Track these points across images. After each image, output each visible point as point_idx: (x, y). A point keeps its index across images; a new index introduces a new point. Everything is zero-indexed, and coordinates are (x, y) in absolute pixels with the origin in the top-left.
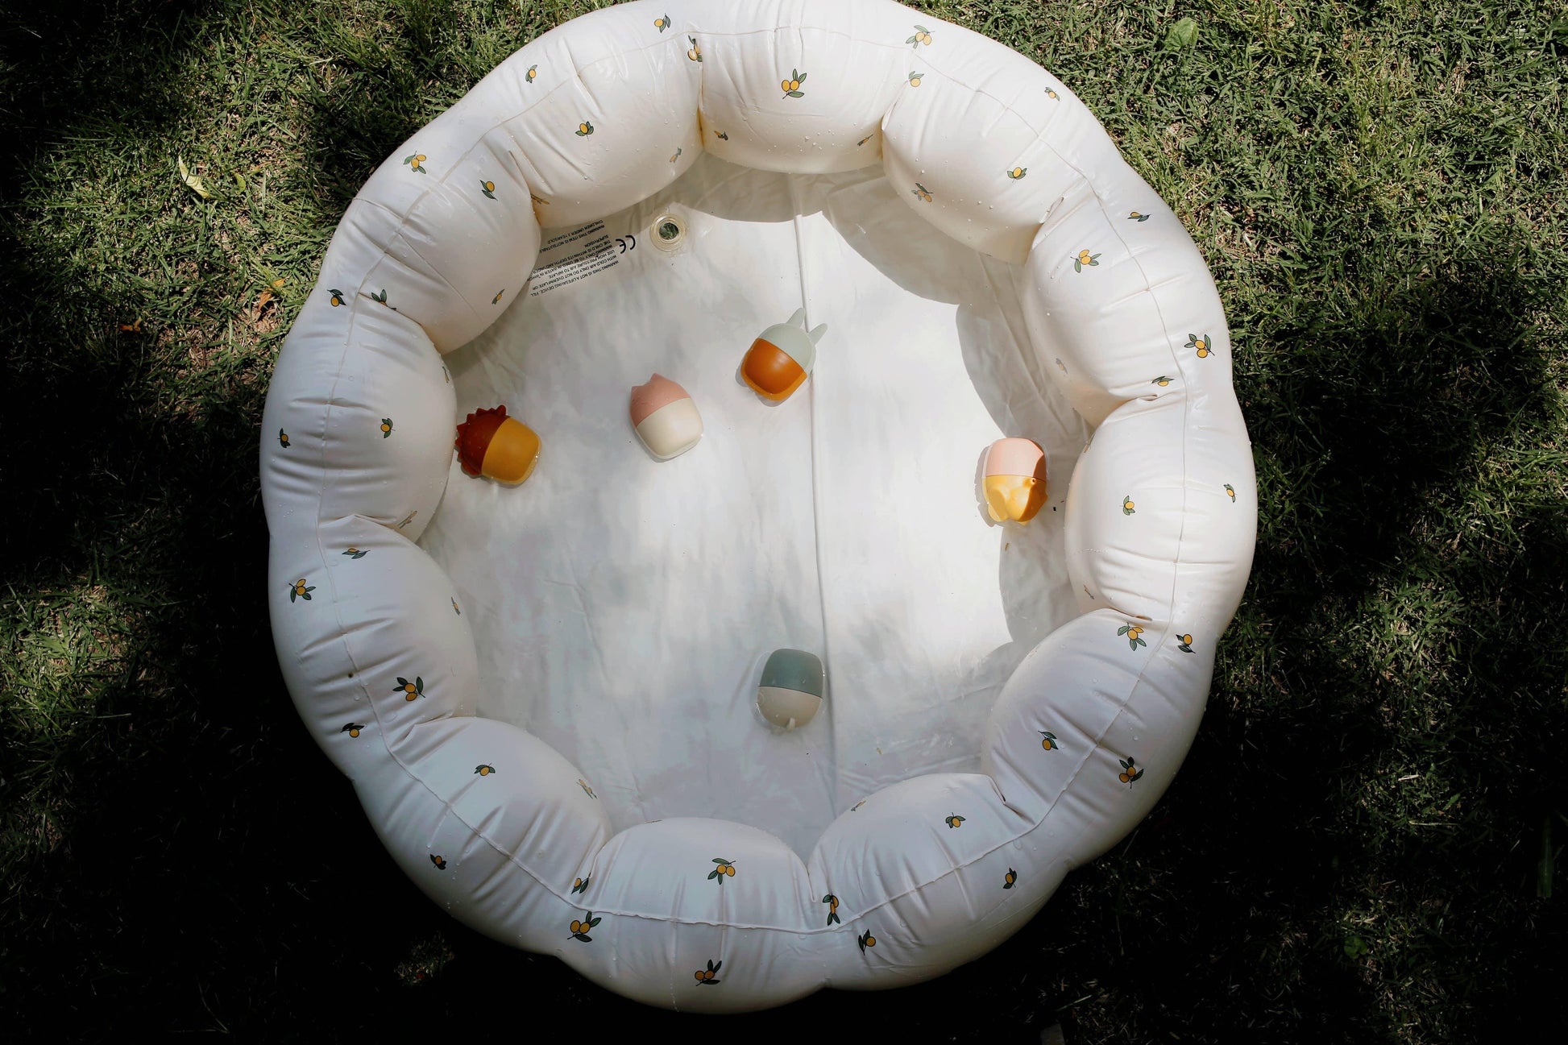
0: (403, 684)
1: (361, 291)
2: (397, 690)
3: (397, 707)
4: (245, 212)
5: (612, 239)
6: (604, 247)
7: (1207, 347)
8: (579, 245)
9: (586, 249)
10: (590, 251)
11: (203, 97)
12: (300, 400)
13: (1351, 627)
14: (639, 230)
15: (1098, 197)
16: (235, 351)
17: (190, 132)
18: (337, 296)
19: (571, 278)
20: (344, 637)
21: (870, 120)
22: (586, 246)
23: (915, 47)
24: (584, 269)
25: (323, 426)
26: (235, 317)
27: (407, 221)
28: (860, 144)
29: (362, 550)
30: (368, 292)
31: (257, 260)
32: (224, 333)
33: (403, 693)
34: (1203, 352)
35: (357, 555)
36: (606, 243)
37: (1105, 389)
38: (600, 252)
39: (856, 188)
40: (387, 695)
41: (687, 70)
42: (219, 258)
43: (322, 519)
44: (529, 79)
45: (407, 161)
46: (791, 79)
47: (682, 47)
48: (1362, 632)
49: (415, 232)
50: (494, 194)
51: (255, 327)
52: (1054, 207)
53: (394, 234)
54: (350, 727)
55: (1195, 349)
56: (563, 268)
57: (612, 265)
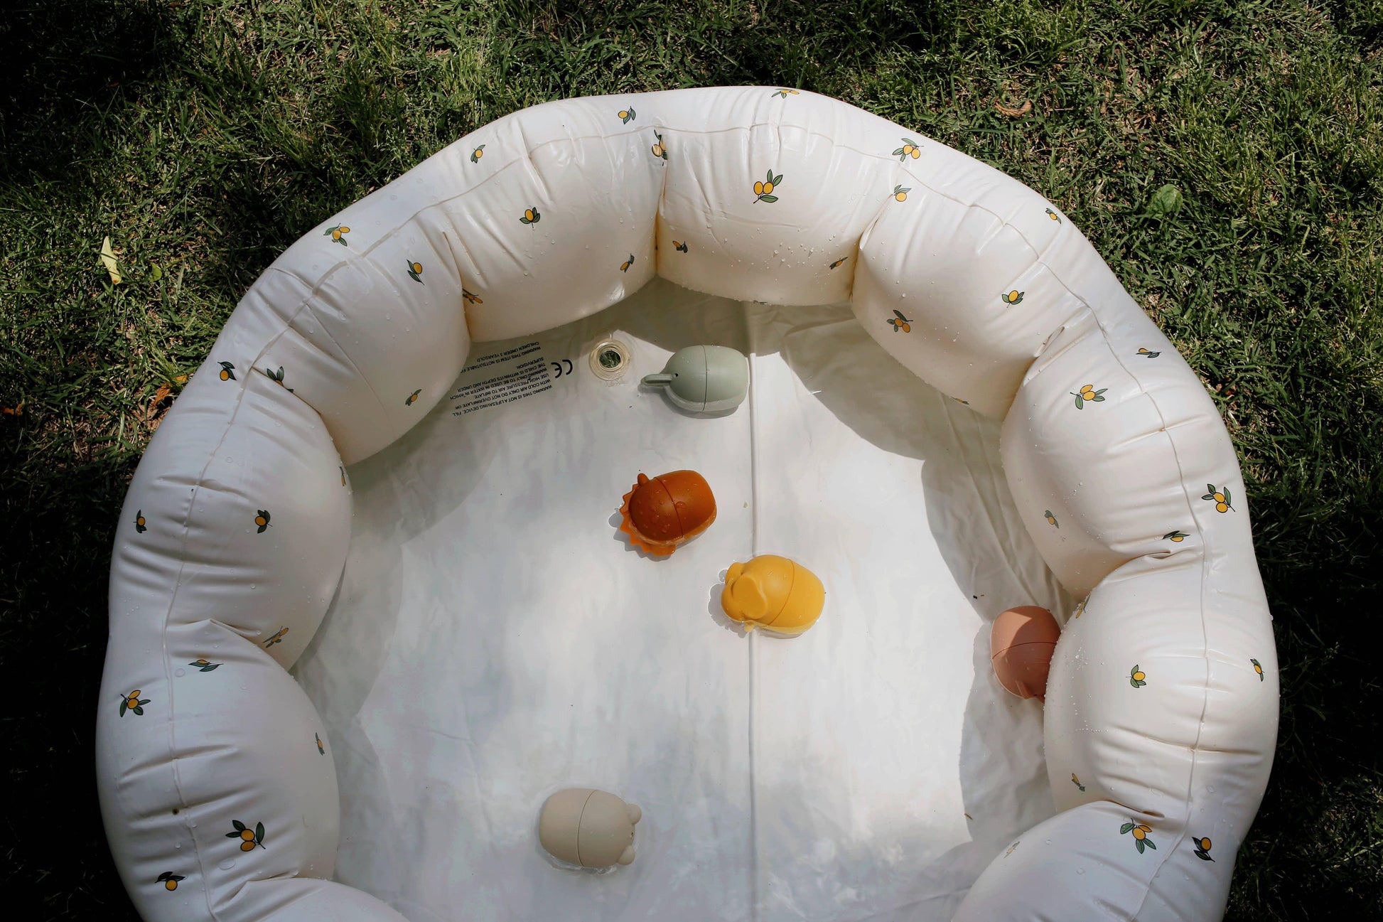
0: (239, 829)
1: (256, 366)
2: (231, 835)
3: (231, 855)
4: (157, 304)
5: (547, 362)
6: (538, 369)
7: (1227, 501)
8: (510, 366)
9: (518, 371)
10: (522, 373)
11: (130, 183)
12: (166, 478)
13: (1357, 850)
14: (578, 355)
15: (1103, 330)
16: (123, 449)
17: (111, 215)
18: (228, 369)
19: (498, 400)
20: (174, 763)
21: (848, 235)
22: (519, 367)
23: (902, 160)
24: (514, 392)
25: (186, 509)
26: (129, 413)
27: (318, 292)
28: (833, 266)
29: (213, 662)
30: (263, 368)
31: (162, 354)
32: (114, 428)
33: (238, 841)
34: (1223, 507)
35: (207, 667)
36: (540, 366)
37: (1105, 543)
38: (532, 374)
39: (818, 330)
40: (217, 841)
41: (650, 166)
42: (121, 349)
43: (169, 622)
44: (474, 159)
45: (329, 232)
46: (764, 181)
47: (646, 141)
48: (1371, 857)
49: (327, 305)
50: (421, 277)
51: (149, 425)
52: (1051, 340)
53: (302, 304)
54: (167, 877)
55: (1213, 502)
56: (491, 389)
57: (545, 389)
